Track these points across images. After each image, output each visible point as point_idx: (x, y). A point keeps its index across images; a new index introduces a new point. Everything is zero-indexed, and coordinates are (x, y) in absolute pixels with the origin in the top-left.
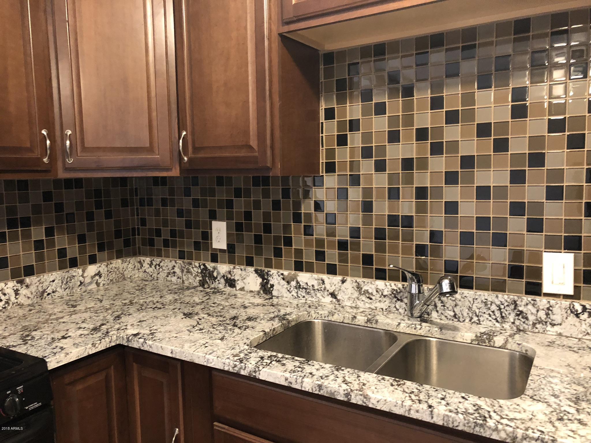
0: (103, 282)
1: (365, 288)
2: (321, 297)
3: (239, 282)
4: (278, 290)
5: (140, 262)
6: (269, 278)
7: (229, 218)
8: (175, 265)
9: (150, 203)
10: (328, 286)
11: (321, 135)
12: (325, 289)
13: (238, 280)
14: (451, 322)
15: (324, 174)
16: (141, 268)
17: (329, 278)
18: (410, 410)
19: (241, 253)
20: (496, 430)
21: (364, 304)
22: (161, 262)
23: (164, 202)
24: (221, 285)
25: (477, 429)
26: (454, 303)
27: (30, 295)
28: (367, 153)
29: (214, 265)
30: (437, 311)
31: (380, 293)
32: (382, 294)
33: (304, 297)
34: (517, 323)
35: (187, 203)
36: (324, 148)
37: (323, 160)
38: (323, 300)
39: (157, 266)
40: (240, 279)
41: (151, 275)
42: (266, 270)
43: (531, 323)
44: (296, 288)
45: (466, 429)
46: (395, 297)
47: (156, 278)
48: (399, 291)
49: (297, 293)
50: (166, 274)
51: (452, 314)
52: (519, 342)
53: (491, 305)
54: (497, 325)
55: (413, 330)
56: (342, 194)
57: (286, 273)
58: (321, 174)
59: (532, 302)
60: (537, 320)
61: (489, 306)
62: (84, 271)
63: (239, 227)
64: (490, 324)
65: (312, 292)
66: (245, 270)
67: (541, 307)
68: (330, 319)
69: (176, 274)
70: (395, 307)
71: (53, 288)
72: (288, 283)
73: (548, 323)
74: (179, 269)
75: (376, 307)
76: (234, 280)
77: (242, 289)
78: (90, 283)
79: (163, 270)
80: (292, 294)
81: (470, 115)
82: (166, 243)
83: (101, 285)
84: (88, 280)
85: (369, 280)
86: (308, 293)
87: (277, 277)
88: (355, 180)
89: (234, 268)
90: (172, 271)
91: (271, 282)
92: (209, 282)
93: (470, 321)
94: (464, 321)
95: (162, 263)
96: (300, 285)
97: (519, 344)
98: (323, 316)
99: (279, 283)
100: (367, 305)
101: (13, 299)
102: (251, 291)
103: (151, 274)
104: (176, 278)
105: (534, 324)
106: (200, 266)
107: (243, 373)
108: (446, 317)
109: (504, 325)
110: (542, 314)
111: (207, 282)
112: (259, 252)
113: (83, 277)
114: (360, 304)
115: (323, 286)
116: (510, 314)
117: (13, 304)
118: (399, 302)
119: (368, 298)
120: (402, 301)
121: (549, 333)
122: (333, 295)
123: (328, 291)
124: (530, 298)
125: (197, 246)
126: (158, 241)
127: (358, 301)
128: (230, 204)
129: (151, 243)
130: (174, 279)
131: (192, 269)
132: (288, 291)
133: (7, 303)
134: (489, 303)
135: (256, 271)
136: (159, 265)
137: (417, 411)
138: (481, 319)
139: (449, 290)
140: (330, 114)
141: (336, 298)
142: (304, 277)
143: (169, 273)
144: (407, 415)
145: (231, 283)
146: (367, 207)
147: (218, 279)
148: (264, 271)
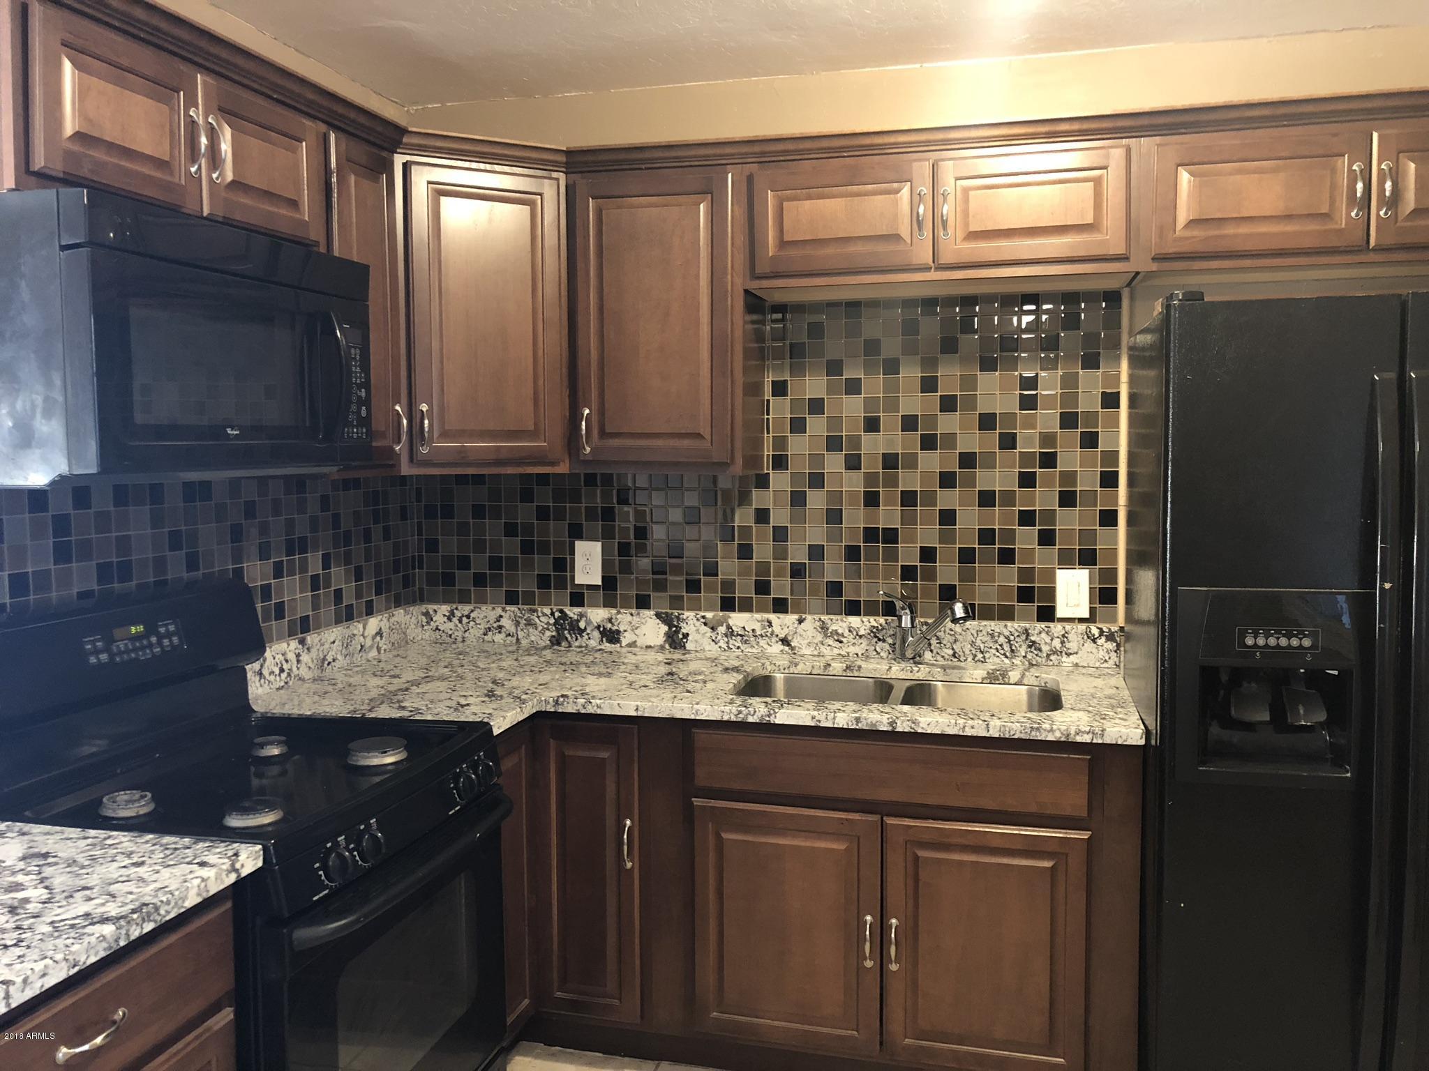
0: (385, 647)
1: (833, 627)
2: (766, 646)
3: (626, 634)
4: (696, 641)
5: (426, 614)
6: (681, 625)
7: (606, 536)
8: (503, 614)
9: (448, 512)
10: (776, 629)
11: (766, 417)
12: (772, 634)
13: (625, 631)
14: (950, 662)
15: (771, 471)
16: (428, 623)
17: (779, 618)
18: (964, 727)
19: (627, 589)
20: (1052, 730)
21: (830, 650)
22: (472, 611)
23: (478, 512)
24: (594, 640)
25: (1033, 733)
26: (954, 638)
27: (311, 665)
28: (834, 443)
29: (580, 610)
30: (931, 651)
31: (855, 633)
32: (857, 635)
33: (738, 648)
34: (1029, 656)
35: (525, 513)
36: (771, 435)
37: (768, 451)
38: (769, 650)
39: (464, 619)
40: (629, 629)
41: (450, 636)
42: (676, 613)
43: (1045, 655)
44: (726, 636)
45: (1023, 736)
46: (876, 637)
47: (460, 639)
48: (880, 628)
49: (727, 643)
50: (482, 632)
51: (951, 652)
52: (1037, 675)
53: (999, 637)
54: (1007, 661)
55: (909, 673)
56: (798, 499)
57: (709, 615)
58: (766, 472)
59: (1046, 629)
60: (1051, 650)
61: (996, 638)
62: (364, 628)
63: (624, 549)
64: (997, 660)
65: (752, 639)
66: (638, 614)
67: (1056, 635)
68: (791, 671)
69: (503, 630)
70: (875, 650)
71: (333, 653)
72: (713, 629)
73: (1064, 654)
74: (510, 622)
75: (848, 653)
76: (618, 632)
77: (633, 644)
78: (371, 647)
79: (477, 624)
80: (719, 644)
81: (971, 402)
82: (480, 580)
83: (382, 652)
84: (368, 642)
85: (839, 617)
86: (746, 642)
87: (695, 621)
88: (817, 480)
89: (619, 612)
90: (495, 625)
91: (684, 631)
92: (569, 639)
93: (973, 659)
94: (965, 660)
95: (475, 612)
96: (733, 631)
97: (1037, 677)
98: (781, 668)
99: (698, 630)
100: (836, 651)
101: (295, 669)
102: (649, 647)
103: (450, 632)
104: (503, 636)
105: (1048, 656)
106: (553, 614)
107: (750, 719)
108: (943, 657)
109: (1014, 661)
110: (1057, 643)
111: (566, 638)
112: (660, 586)
113: (364, 637)
114: (825, 650)
115: (770, 630)
116: (1020, 646)
117: (295, 676)
118: (880, 643)
119: (837, 641)
120: (884, 641)
121: (1065, 664)
122: (785, 641)
123: (777, 636)
124: (1043, 625)
125: (544, 582)
126: (463, 578)
127: (822, 647)
128: (608, 514)
129: (448, 580)
130: (499, 638)
131: (537, 620)
132: (713, 641)
133: (289, 675)
134: (997, 634)
135: (658, 616)
136: (468, 617)
137: (973, 727)
138: (987, 655)
139: (963, 615)
140: (780, 389)
141: (789, 645)
142: (738, 620)
143: (489, 628)
144: (961, 733)
145: (612, 636)
146: (834, 516)
147: (588, 631)
148: (672, 613)
